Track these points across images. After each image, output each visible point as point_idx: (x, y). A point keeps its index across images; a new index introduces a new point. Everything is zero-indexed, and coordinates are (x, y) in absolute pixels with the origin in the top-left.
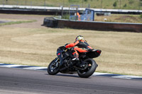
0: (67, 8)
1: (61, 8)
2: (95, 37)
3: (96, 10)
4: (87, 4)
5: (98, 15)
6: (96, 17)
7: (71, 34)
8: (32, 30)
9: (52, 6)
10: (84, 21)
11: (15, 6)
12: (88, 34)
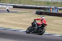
0: (46, 7)
1: (43, 7)
2: (58, 19)
3: (59, 8)
4: (55, 5)
5: (60, 10)
6: (59, 11)
7: (48, 18)
8: (31, 15)
9: (40, 6)
10: (53, 12)
11: (24, 5)
12: (55, 18)
